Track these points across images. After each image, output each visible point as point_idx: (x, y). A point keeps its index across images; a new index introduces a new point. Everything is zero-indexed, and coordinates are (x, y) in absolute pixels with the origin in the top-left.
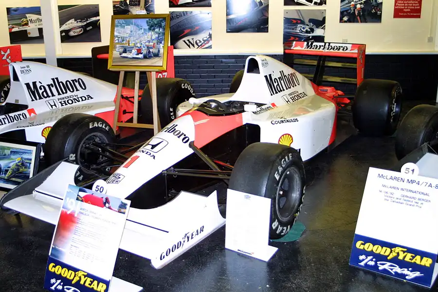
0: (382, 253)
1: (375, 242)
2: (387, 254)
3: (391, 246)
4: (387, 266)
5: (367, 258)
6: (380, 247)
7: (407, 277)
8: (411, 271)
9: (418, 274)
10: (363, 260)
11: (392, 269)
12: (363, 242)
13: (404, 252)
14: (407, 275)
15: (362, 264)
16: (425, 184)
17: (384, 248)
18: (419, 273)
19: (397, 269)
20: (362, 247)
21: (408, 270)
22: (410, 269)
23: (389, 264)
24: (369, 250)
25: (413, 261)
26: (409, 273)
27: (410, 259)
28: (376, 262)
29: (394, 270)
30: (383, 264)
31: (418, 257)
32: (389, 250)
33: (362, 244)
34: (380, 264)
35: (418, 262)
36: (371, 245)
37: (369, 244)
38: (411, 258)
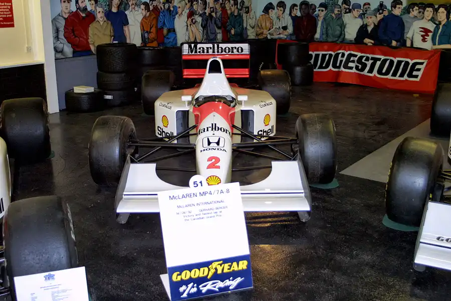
0: (201, 275)
1: (190, 267)
2: (206, 274)
3: (207, 264)
4: (210, 286)
5: (187, 287)
6: (197, 270)
7: (231, 288)
8: (233, 280)
9: (239, 280)
10: (184, 291)
11: (215, 287)
12: (179, 273)
13: (221, 265)
14: (230, 286)
15: (185, 295)
16: (217, 192)
17: (202, 269)
18: (239, 278)
19: (220, 284)
20: (179, 278)
21: (230, 280)
22: (231, 278)
23: (211, 282)
24: (188, 277)
25: (231, 270)
26: (231, 282)
27: (228, 269)
28: (198, 287)
29: (217, 287)
30: (205, 286)
31: (235, 264)
32: (206, 269)
33: (178, 275)
34: (203, 287)
35: (236, 268)
36: (188, 272)
37: (185, 272)
38: (229, 267)
